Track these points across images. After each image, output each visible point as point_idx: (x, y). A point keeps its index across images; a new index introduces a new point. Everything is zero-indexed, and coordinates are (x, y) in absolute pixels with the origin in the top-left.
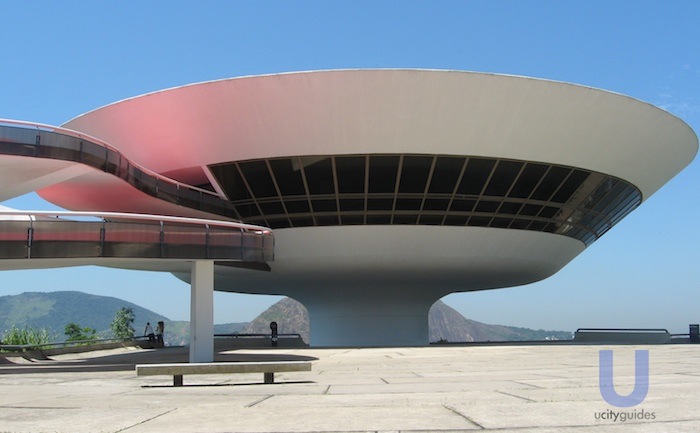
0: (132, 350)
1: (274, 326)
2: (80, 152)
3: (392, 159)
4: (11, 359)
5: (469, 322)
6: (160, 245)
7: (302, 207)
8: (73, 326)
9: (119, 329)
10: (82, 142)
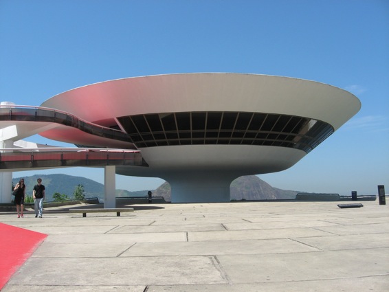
1: (150, 193)
2: (55, 118)
3: (203, 114)
5: (274, 189)
8: (56, 194)
9: (77, 195)
10: (56, 113)
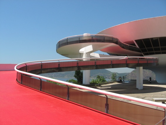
0: (116, 83)
1: (150, 78)
2: (112, 41)
4: (97, 87)
6: (138, 64)
7: (159, 49)
8: (99, 76)
9: (113, 78)
10: (113, 38)
